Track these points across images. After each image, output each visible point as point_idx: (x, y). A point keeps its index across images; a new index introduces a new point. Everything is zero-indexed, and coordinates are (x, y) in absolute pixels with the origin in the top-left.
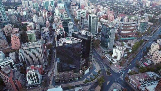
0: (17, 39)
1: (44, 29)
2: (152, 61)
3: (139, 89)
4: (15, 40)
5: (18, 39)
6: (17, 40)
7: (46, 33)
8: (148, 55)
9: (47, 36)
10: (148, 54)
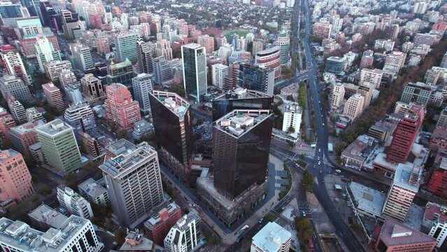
0: (20, 162)
1: (77, 111)
2: (346, 118)
3: (365, 171)
4: (13, 169)
5: (24, 163)
6: (19, 166)
7: (85, 121)
8: (334, 109)
9: (91, 127)
10: (333, 107)
